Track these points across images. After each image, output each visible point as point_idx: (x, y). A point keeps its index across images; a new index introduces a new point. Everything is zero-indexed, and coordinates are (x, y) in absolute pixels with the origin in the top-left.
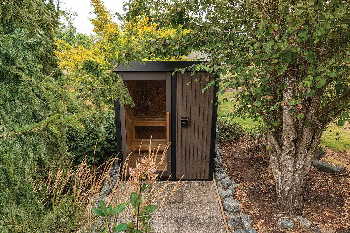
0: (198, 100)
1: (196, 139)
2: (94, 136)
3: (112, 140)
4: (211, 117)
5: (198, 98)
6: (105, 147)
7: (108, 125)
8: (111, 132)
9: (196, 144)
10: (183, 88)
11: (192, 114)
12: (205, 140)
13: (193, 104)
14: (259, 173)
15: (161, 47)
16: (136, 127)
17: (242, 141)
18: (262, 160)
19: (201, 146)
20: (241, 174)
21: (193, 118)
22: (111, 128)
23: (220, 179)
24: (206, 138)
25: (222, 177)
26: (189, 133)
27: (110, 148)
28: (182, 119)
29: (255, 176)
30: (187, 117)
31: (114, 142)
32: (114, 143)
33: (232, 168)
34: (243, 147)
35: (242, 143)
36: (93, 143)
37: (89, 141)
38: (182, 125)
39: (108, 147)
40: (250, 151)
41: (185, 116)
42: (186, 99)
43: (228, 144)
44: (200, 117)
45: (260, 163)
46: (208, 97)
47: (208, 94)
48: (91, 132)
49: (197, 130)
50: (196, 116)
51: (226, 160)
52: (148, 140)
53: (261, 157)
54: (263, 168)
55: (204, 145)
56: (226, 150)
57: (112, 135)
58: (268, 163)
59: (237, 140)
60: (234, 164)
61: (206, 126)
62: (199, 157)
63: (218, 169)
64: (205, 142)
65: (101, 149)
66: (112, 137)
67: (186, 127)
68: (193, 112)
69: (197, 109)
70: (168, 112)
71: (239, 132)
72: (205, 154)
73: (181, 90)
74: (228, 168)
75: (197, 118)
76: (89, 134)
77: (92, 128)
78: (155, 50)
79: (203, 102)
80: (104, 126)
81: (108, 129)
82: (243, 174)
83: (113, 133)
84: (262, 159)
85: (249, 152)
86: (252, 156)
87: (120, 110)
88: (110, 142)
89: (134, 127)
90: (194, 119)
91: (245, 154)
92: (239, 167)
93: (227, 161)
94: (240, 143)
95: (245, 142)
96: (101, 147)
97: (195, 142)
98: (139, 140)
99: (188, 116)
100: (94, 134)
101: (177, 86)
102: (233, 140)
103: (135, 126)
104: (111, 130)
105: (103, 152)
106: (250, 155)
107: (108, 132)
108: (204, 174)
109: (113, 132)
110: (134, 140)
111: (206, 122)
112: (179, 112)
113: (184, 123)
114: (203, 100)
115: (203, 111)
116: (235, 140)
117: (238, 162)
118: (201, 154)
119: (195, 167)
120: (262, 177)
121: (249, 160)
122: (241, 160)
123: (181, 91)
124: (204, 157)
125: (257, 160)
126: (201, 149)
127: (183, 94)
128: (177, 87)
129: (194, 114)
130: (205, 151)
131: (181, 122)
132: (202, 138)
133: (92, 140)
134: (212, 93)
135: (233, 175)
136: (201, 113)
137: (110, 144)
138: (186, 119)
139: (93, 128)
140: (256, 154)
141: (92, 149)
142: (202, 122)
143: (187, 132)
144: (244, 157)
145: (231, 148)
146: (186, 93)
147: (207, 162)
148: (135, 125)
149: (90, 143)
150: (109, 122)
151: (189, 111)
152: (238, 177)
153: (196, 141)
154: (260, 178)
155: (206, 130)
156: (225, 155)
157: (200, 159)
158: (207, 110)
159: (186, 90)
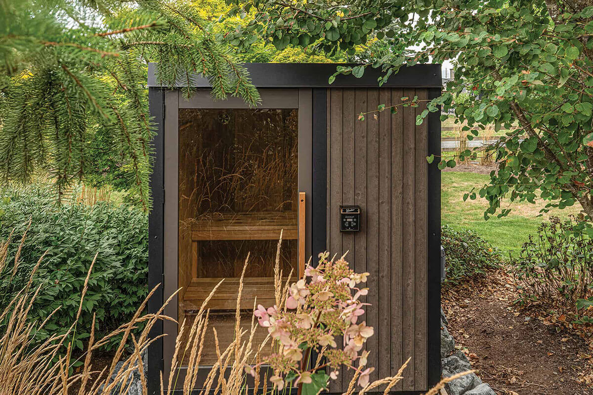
0: (386, 160)
1: (385, 268)
2: (80, 264)
3: (130, 282)
4: (423, 205)
5: (385, 154)
6: (108, 299)
7: (120, 239)
8: (129, 257)
9: (385, 281)
10: (345, 130)
11: (370, 199)
12: (412, 270)
13: (373, 172)
14: (570, 370)
15: (292, 23)
16: (202, 244)
17: (495, 283)
18: (566, 333)
19: (400, 288)
20: (518, 375)
21: (373, 209)
22: (129, 246)
23: (460, 389)
24: (412, 265)
25: (464, 384)
26: (363, 250)
27: (121, 304)
28: (345, 211)
29: (562, 380)
30: (358, 206)
31: (135, 285)
32: (134, 289)
33: (485, 358)
34: (501, 299)
35: (495, 288)
36: (73, 285)
37: (61, 278)
38: (343, 226)
39: (117, 301)
40: (524, 308)
41: (351, 203)
42: (352, 159)
43: (457, 292)
44: (394, 207)
45: (564, 340)
46: (413, 150)
47: (412, 146)
48: (70, 255)
49: (386, 242)
50: (382, 203)
51: (462, 334)
52: (233, 280)
53: (562, 325)
54: (577, 353)
55: (408, 285)
56: (453, 306)
57: (131, 266)
58: (586, 339)
59: (478, 280)
60: (487, 346)
61: (411, 229)
62: (397, 321)
63: (446, 360)
64: (412, 276)
65: (95, 305)
66: (131, 273)
67: (355, 233)
68: (373, 192)
69: (386, 184)
70: (302, 195)
71: (484, 259)
72: (412, 314)
73: (340, 134)
74: (473, 358)
75: (385, 207)
76: (64, 261)
77: (75, 242)
78: (276, 30)
79: (401, 165)
80: (111, 241)
81: (120, 248)
82: (521, 372)
83: (134, 261)
84: (565, 331)
85: (522, 312)
86: (534, 320)
87: (164, 188)
88: (124, 286)
89: (195, 245)
90: (377, 211)
91: (512, 317)
92: (504, 352)
93: (464, 337)
94: (490, 288)
95: (503, 286)
96: (98, 297)
97: (383, 277)
98: (208, 280)
99: (358, 204)
100: (80, 258)
101: (328, 124)
102: (468, 281)
103: (199, 242)
104: (128, 252)
105: (102, 314)
106: (527, 319)
107: (121, 257)
108: (412, 373)
109: (136, 257)
110: (195, 279)
111: (412, 218)
112: (334, 193)
113: (350, 222)
114: (402, 161)
115: (400, 190)
116: (474, 282)
117: (498, 339)
118: (400, 313)
119: (384, 353)
120: (582, 380)
121: (528, 332)
122: (507, 335)
123: (339, 138)
124: (411, 322)
125: (551, 331)
126: (400, 297)
127: (345, 145)
128: (328, 128)
129: (376, 196)
130: (411, 302)
131: (342, 220)
132: (400, 265)
133: (71, 275)
134: (424, 141)
135: (494, 379)
136: (395, 194)
137: (124, 291)
138: (356, 211)
139: (77, 243)
140: (546, 316)
141: (68, 303)
142: (400, 220)
143: (357, 247)
144: (511, 324)
145: (467, 301)
146: (352, 143)
147: (419, 336)
148: (200, 239)
149: (63, 286)
150: (125, 230)
151: (361, 191)
152: (510, 384)
153: (385, 273)
154: (577, 383)
155: (411, 242)
156: (455, 321)
157: (400, 326)
158: (412, 188)
159: (353, 134)
